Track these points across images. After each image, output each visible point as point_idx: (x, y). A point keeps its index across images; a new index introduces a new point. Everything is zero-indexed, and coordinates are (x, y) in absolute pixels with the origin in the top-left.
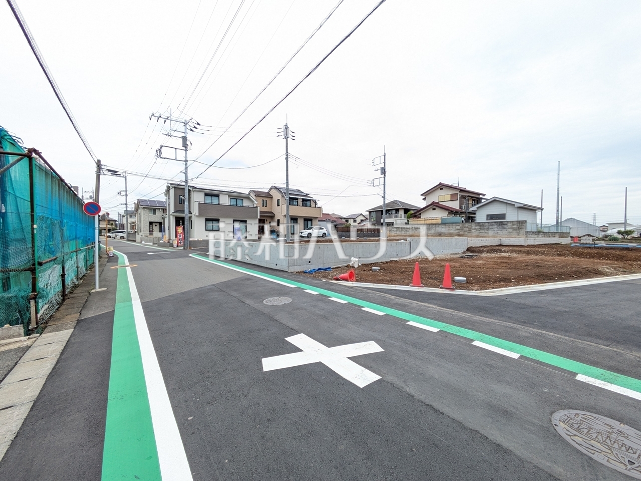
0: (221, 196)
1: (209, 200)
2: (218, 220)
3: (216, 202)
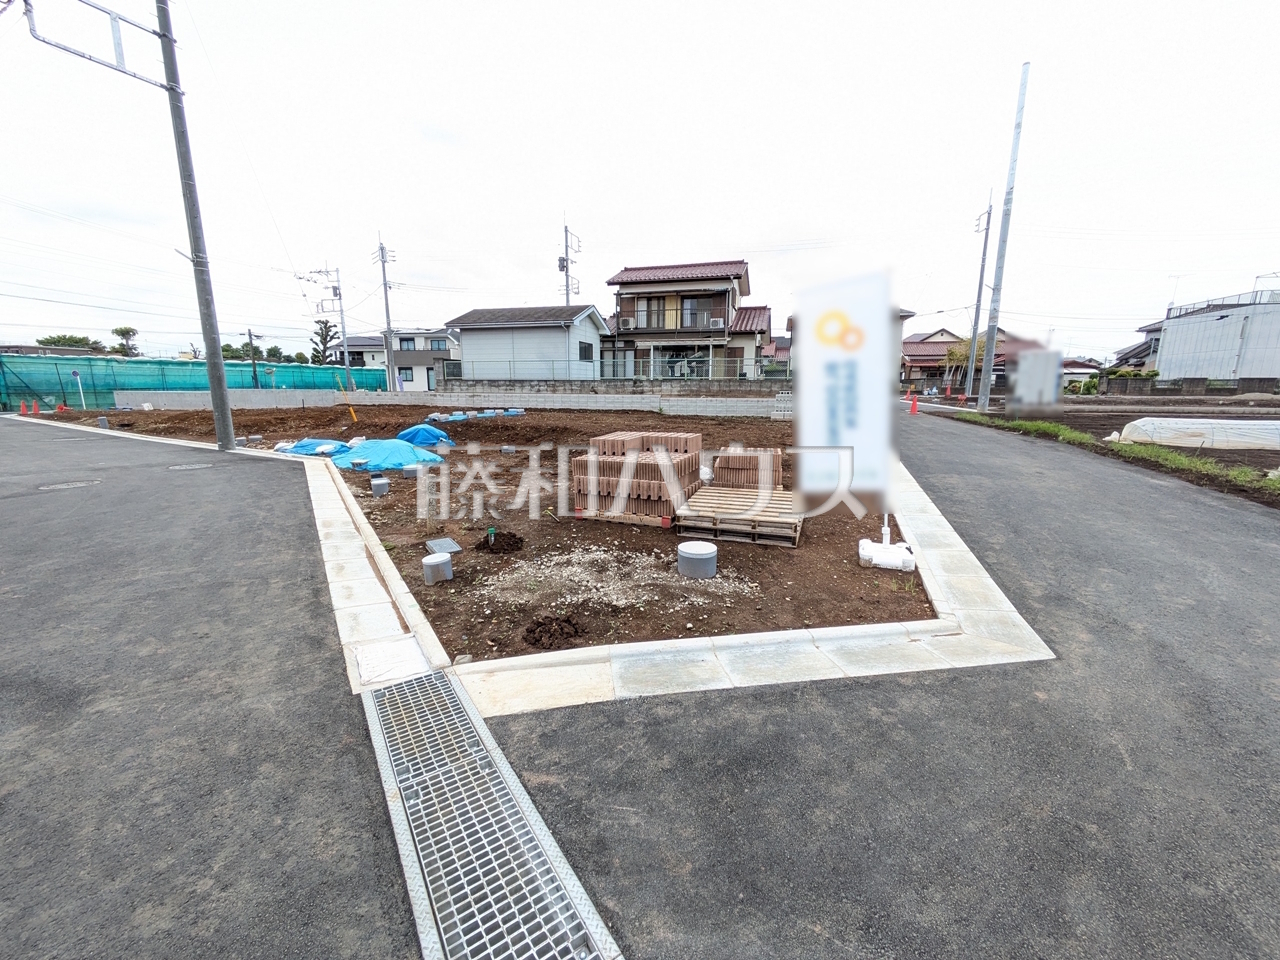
0: (416, 339)
1: (405, 345)
2: (411, 369)
3: (411, 347)
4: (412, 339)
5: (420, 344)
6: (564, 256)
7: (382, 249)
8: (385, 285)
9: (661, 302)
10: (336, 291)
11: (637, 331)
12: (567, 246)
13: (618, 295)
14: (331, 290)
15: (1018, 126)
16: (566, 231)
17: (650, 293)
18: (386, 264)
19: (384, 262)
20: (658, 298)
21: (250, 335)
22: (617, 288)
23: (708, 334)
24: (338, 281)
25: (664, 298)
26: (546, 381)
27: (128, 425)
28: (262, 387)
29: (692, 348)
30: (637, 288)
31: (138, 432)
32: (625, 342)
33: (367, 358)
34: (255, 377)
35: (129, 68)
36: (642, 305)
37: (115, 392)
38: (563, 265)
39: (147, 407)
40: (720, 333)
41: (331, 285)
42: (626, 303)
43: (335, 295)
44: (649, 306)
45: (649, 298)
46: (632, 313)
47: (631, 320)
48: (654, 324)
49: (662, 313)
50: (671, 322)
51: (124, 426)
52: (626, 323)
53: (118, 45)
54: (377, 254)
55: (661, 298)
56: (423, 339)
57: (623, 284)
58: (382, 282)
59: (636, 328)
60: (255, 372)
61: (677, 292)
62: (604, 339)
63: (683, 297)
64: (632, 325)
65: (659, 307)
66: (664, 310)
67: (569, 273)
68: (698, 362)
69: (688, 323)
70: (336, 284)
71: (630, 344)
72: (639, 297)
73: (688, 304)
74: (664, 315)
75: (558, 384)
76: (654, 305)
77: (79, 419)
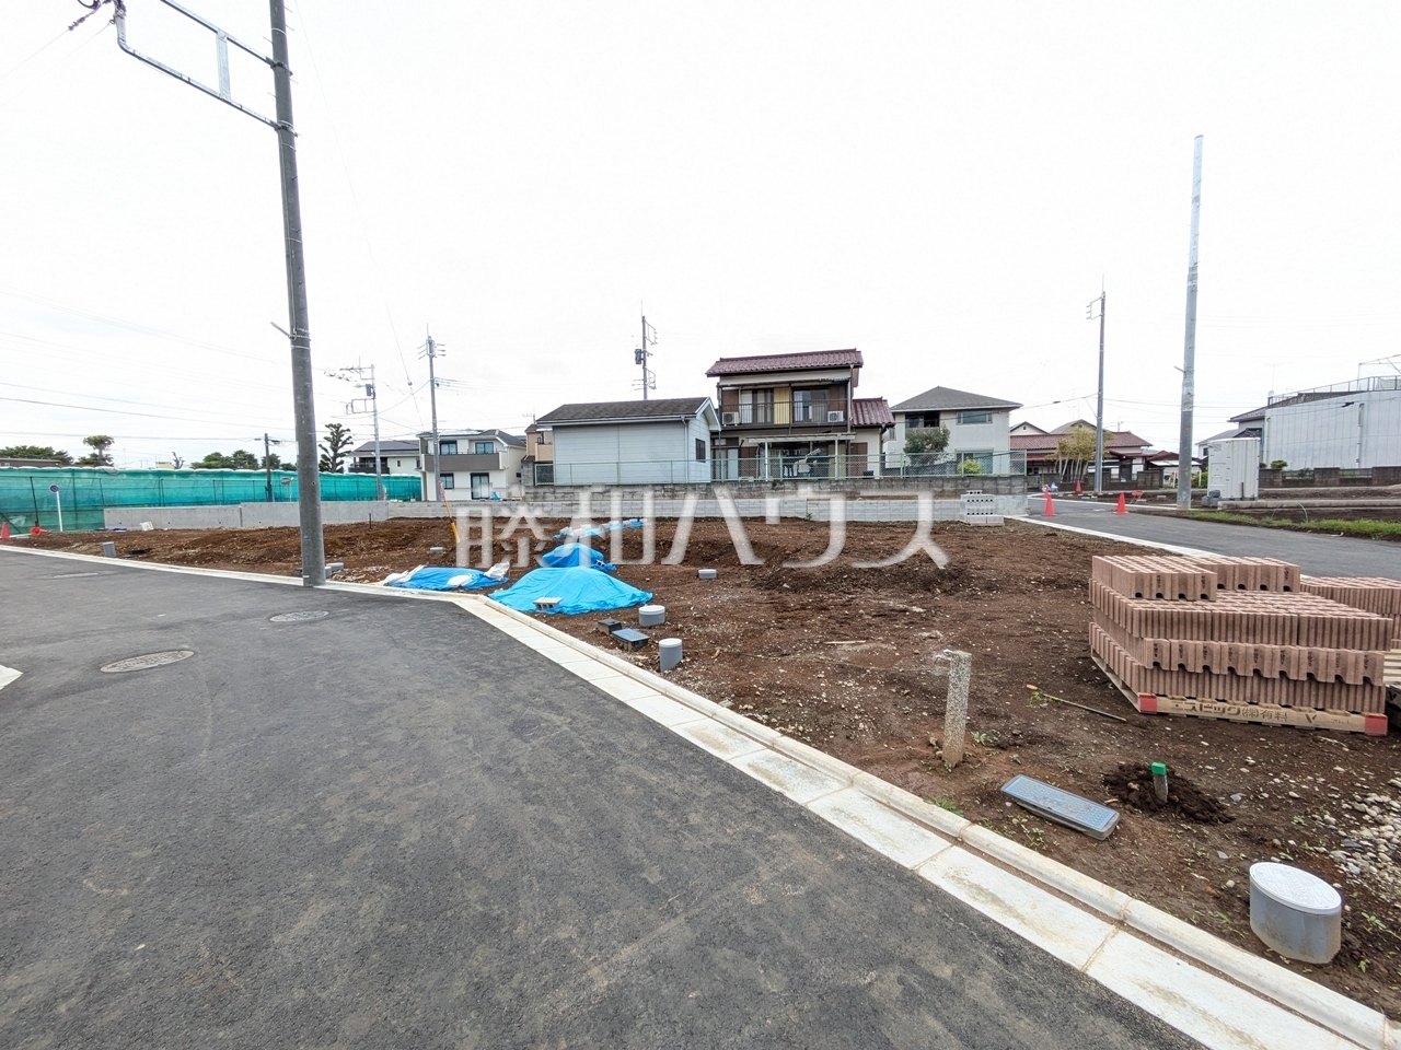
0: (459, 442)
1: (445, 449)
2: (452, 475)
3: (453, 451)
4: (455, 442)
5: (463, 447)
6: (641, 348)
7: (430, 343)
8: (432, 381)
9: (769, 394)
10: (370, 390)
11: (741, 427)
12: (644, 338)
13: (719, 387)
14: (364, 390)
15: (1197, 199)
16: (644, 321)
17: (756, 385)
18: (434, 359)
19: (431, 357)
20: (765, 390)
21: (267, 440)
22: (717, 379)
23: (827, 428)
24: (373, 379)
25: (772, 390)
26: (663, 485)
27: (142, 552)
28: (277, 500)
29: (807, 445)
30: (740, 378)
31: (160, 561)
32: (727, 439)
33: (391, 464)
34: (269, 488)
35: (234, 99)
36: (746, 399)
37: (106, 510)
38: (640, 357)
39: (146, 526)
40: (842, 427)
41: (364, 383)
42: (729, 397)
43: (369, 394)
44: (754, 399)
45: (755, 390)
46: (736, 407)
47: (736, 414)
48: (761, 419)
49: (770, 406)
50: (782, 415)
51: (137, 554)
52: (729, 418)
53: (224, 70)
54: (425, 348)
55: (769, 390)
56: (467, 442)
57: (723, 375)
58: (429, 378)
59: (740, 424)
60: (269, 482)
61: (790, 382)
62: (714, 435)
63: (794, 388)
64: (736, 421)
65: (766, 399)
66: (773, 403)
67: (648, 366)
68: (820, 460)
69: (799, 417)
70: (370, 382)
71: (732, 442)
72: (743, 389)
73: (799, 396)
74: (772, 409)
75: (677, 488)
76: (761, 398)
77: (69, 544)
